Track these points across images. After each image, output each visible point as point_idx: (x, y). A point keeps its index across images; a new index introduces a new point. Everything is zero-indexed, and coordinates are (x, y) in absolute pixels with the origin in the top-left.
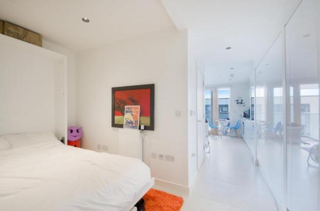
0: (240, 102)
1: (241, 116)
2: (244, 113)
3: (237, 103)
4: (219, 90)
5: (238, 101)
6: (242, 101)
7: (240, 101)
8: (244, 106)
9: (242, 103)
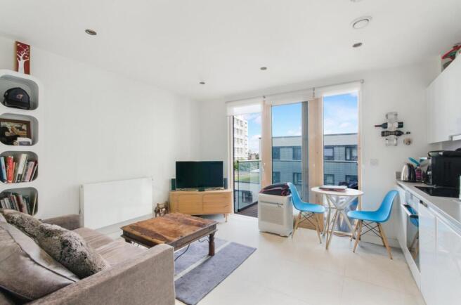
0: (393, 131)
1: (398, 175)
2: (410, 167)
3: (383, 134)
4: (325, 95)
5: (385, 126)
6: (401, 125)
7: (393, 127)
8: (409, 142)
9: (399, 134)
